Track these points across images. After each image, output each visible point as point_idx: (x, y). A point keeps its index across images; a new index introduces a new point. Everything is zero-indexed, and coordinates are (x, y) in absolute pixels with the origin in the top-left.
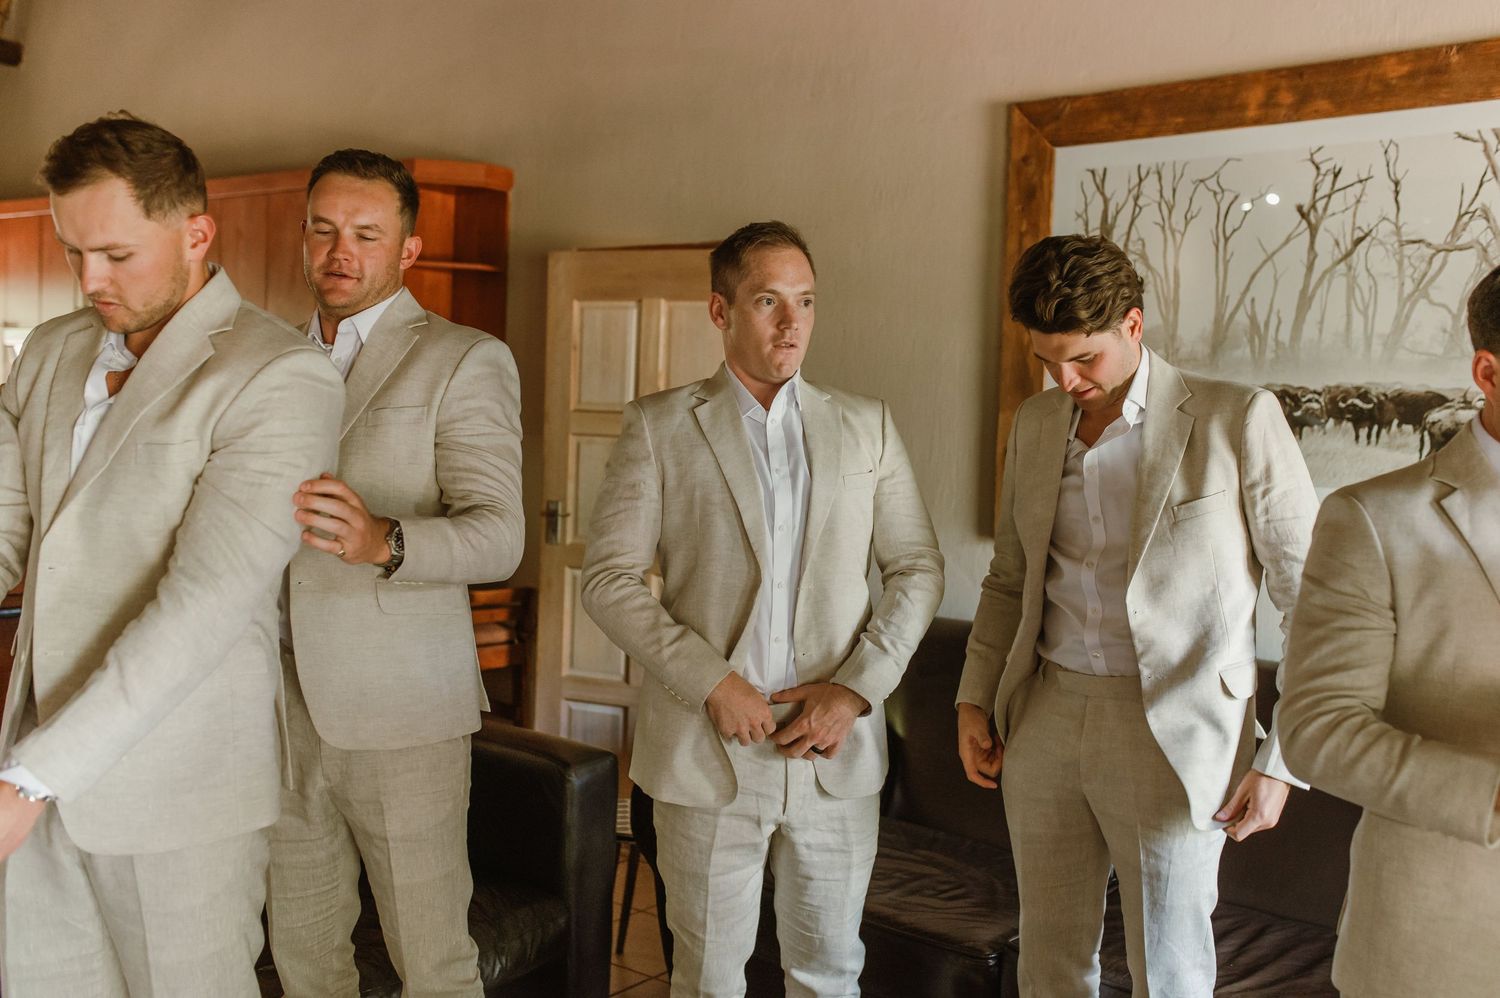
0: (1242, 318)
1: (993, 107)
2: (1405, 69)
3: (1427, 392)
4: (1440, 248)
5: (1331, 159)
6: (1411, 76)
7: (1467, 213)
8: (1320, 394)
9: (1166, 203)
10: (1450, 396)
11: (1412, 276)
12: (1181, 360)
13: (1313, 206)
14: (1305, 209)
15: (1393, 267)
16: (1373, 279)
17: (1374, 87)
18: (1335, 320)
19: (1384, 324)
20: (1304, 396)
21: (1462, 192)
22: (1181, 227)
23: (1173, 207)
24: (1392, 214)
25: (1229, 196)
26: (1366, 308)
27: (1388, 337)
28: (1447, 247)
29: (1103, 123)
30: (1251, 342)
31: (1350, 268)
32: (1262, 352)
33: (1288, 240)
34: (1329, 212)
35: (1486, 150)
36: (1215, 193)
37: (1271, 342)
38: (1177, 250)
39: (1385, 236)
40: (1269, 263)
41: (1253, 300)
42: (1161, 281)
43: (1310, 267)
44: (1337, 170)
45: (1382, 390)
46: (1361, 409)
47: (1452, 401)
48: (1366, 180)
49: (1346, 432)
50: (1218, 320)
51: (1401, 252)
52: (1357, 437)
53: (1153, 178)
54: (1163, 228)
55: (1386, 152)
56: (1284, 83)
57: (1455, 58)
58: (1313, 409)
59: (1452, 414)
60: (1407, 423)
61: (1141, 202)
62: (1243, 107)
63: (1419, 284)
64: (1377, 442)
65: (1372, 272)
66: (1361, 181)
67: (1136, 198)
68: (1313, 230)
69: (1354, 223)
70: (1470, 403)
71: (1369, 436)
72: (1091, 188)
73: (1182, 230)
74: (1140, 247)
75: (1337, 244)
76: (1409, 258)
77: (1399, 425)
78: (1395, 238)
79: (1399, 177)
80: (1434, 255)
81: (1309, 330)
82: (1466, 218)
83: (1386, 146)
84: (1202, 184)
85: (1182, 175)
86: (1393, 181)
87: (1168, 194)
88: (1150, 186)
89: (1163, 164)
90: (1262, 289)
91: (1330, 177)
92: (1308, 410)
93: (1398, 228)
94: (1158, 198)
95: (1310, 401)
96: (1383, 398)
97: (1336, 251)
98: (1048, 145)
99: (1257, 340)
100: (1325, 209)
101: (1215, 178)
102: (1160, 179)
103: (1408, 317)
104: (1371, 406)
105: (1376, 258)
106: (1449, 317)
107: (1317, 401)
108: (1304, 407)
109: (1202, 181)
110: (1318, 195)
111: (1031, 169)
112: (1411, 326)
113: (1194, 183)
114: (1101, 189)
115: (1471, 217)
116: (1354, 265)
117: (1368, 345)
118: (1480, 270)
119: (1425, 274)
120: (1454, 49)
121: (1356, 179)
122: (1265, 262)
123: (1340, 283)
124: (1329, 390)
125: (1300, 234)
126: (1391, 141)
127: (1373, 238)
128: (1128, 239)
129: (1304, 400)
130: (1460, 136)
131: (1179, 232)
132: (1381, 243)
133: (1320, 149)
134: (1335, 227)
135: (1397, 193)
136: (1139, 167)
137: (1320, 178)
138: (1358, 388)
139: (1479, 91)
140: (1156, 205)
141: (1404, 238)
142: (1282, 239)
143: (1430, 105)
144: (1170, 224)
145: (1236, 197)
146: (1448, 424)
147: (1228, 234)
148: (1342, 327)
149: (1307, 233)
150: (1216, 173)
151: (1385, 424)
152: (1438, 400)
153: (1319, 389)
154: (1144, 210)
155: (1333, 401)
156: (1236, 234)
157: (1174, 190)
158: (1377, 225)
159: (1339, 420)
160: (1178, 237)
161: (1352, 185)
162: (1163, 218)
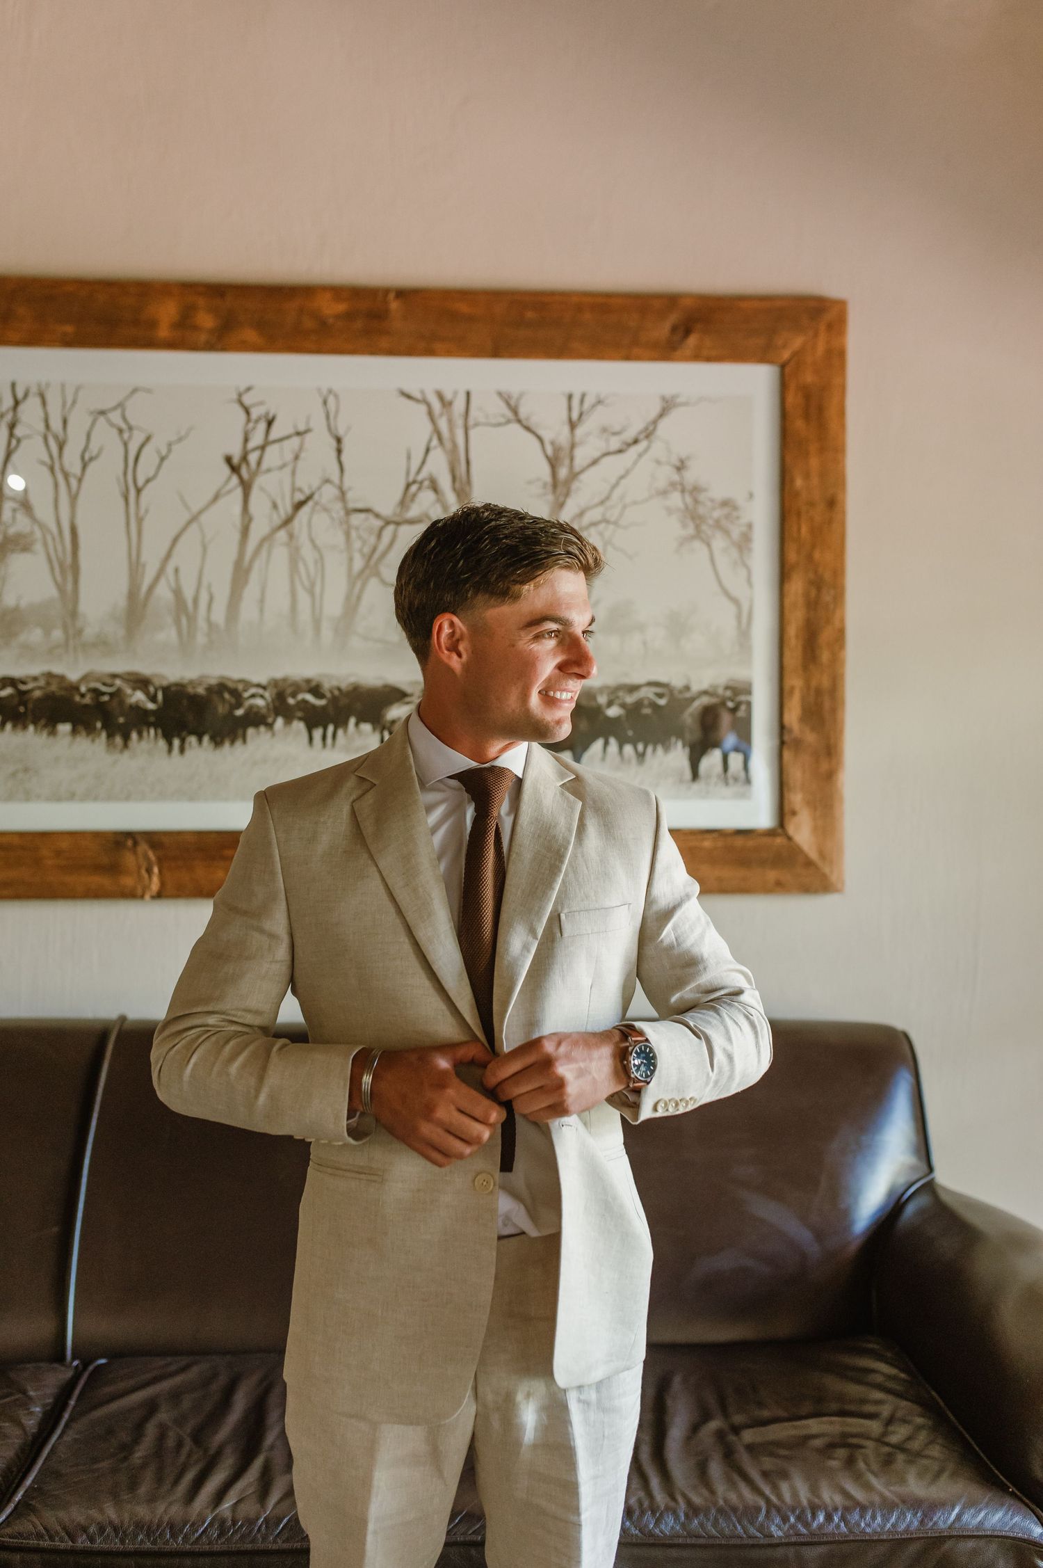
0: (163, 592)
2: (341, 307)
3: (386, 686)
4: (389, 520)
5: (261, 403)
6: (349, 316)
7: (414, 482)
8: (264, 688)
9: (54, 436)
10: (408, 690)
11: (361, 551)
12: (84, 644)
13: (244, 458)
14: (236, 461)
15: (340, 538)
16: (319, 551)
17: (308, 323)
18: (278, 599)
19: (333, 603)
20: (245, 690)
21: (409, 457)
22: (76, 469)
23: (64, 443)
24: (335, 477)
25: (138, 438)
26: (313, 585)
27: (338, 620)
28: (397, 519)
30: (177, 622)
31: (291, 536)
32: (191, 635)
33: (216, 498)
34: (264, 466)
35: (430, 413)
36: (121, 431)
37: (201, 623)
38: (74, 499)
39: (328, 502)
40: (194, 526)
41: (177, 571)
42: (53, 539)
43: (245, 531)
44: (270, 417)
45: (335, 683)
46: (314, 707)
47: (411, 695)
48: (304, 433)
49: (297, 734)
50: (132, 595)
51: (347, 522)
52: (311, 740)
53: (34, 401)
54: (52, 469)
55: (325, 402)
56: (201, 302)
57: (394, 305)
58: (258, 707)
60: (365, 721)
61: (19, 431)
62: (153, 324)
63: (370, 560)
64: (333, 744)
65: (318, 542)
66: (298, 434)
67: (12, 426)
68: (246, 487)
69: (293, 483)
71: (324, 738)
73: (79, 476)
74: (21, 493)
75: (275, 506)
76: (357, 529)
77: (357, 724)
78: (338, 506)
79: (341, 432)
80: (381, 529)
81: (248, 609)
82: (414, 488)
83: (325, 392)
84: (102, 419)
85: (74, 402)
86: (334, 437)
87: (56, 424)
88: (31, 413)
89: (48, 385)
90: (187, 556)
91: (262, 426)
92: (251, 707)
93: (343, 493)
94: (41, 427)
95: (253, 696)
96: (336, 693)
97: (275, 516)
99: (184, 621)
100: (259, 463)
101: (119, 412)
102: (44, 403)
103: (359, 598)
104: (322, 702)
105: (320, 527)
107: (262, 696)
108: (247, 704)
109: (102, 413)
110: (251, 445)
112: (361, 609)
113: (92, 413)
115: (420, 487)
116: (296, 532)
117: (317, 630)
119: (374, 550)
120: (392, 296)
121: (291, 431)
122: (189, 523)
123: (280, 554)
124: (275, 683)
125: (230, 492)
126: (330, 391)
127: (317, 503)
129: (246, 695)
130: (403, 394)
131: (75, 476)
132: (326, 510)
133: (249, 389)
134: (271, 486)
135: (339, 451)
136: (13, 385)
137: (251, 425)
138: (308, 681)
139: (423, 345)
140: (40, 440)
141: (351, 505)
142: (209, 496)
143: (372, 354)
144: (61, 466)
145: (148, 439)
147: (140, 482)
148: (286, 608)
149: (239, 492)
150: (120, 404)
151: (341, 722)
152: (395, 695)
153: (264, 683)
154: (24, 444)
155: (280, 697)
156: (150, 485)
157: (65, 422)
158: (319, 488)
159: (289, 719)
160: (74, 483)
161: (288, 437)
162: (51, 457)
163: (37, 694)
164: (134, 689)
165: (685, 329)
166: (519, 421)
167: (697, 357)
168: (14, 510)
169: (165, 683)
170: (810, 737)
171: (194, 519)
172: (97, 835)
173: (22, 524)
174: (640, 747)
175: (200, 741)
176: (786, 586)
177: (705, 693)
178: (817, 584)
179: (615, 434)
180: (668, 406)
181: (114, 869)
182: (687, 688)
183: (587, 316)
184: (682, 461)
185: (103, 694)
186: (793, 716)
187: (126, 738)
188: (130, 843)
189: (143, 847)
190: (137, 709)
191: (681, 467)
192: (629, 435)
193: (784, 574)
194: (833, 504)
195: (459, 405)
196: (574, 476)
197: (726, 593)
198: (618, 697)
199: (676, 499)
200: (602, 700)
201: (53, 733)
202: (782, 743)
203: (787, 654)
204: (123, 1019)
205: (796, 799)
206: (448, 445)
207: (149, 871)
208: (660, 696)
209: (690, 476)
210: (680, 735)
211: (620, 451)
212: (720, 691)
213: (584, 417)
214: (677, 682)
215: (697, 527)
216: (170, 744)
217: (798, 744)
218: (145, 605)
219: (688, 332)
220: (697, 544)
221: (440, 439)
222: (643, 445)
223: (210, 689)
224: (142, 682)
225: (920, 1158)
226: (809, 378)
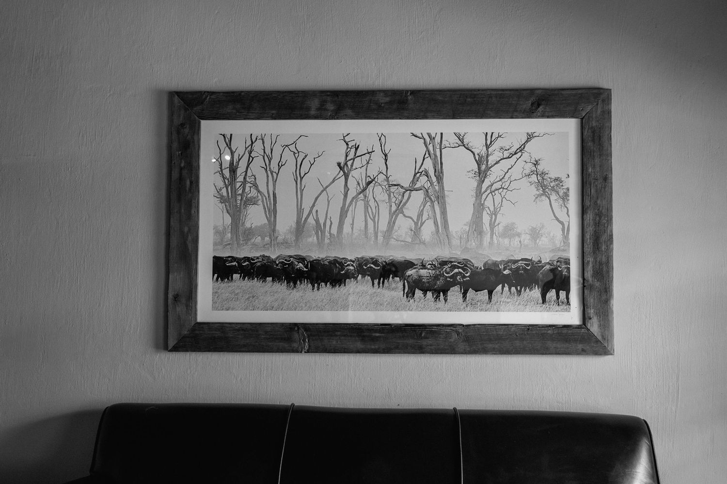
0: (311, 220)
1: (159, 93)
2: (388, 99)
3: (405, 260)
4: (407, 189)
5: (353, 140)
6: (391, 103)
7: (418, 172)
8: (353, 262)
9: (267, 156)
10: (415, 262)
11: (395, 202)
12: (278, 243)
13: (346, 164)
14: (342, 165)
15: (386, 197)
16: (377, 203)
17: (374, 106)
20: (346, 263)
21: (416, 162)
22: (276, 169)
23: (271, 159)
24: (384, 171)
25: (302, 156)
26: (374, 217)
27: (386, 233)
28: (410, 188)
29: (229, 109)
30: (317, 233)
31: (365, 196)
32: (323, 239)
33: (334, 181)
34: (354, 167)
35: (425, 143)
36: (294, 153)
37: (327, 234)
38: (275, 182)
39: (381, 182)
40: (325, 193)
41: (317, 211)
42: (266, 199)
43: (346, 195)
44: (357, 146)
45: (384, 259)
46: (374, 270)
47: (417, 264)
48: (371, 152)
49: (368, 281)
50: (298, 222)
51: (390, 189)
52: (373, 284)
53: (259, 142)
54: (266, 170)
55: (380, 139)
56: (329, 99)
57: (410, 98)
58: (351, 270)
59: (417, 271)
60: (397, 276)
61: (253, 155)
62: (308, 109)
63: (398, 207)
64: (383, 286)
65: (376, 199)
66: (369, 153)
67: (250, 153)
68: (346, 176)
69: (366, 174)
70: (425, 266)
71: (379, 283)
72: (223, 145)
73: (277, 172)
74: (253, 180)
75: (359, 184)
76: (393, 193)
77: (393, 278)
78: (386, 183)
79: (387, 152)
80: (404, 193)
81: (347, 229)
82: (418, 175)
83: (380, 135)
84: (287, 148)
85: (276, 142)
86: (384, 154)
87: (268, 151)
88: (258, 147)
89: (265, 135)
91: (353, 150)
92: (348, 270)
93: (388, 178)
94: (262, 152)
95: (349, 265)
96: (384, 264)
97: (358, 187)
98: (197, 118)
99: (320, 233)
100: (352, 166)
101: (294, 145)
102: (263, 143)
103: (394, 223)
104: (379, 268)
105: (378, 192)
106: (413, 223)
107: (352, 265)
108: (346, 269)
109: (286, 146)
110: (348, 158)
111: (186, 131)
112: (396, 228)
113: (283, 146)
114: (229, 145)
115: (421, 175)
116: (367, 194)
117: (376, 237)
118: (425, 201)
119: (401, 202)
120: (409, 93)
121: (366, 152)
122: (322, 191)
123: (361, 204)
124: (358, 259)
125: (339, 178)
126: (382, 134)
127: (376, 182)
128: (246, 175)
129: (345, 265)
130: (413, 135)
131: (275, 172)
132: (380, 185)
133: (348, 135)
134: (357, 175)
135: (386, 160)
136: (251, 135)
137: (349, 149)
138: (372, 259)
139: (422, 114)
140: (262, 158)
141: (390, 183)
142: (331, 180)
143: (400, 119)
144: (270, 168)
145: (306, 156)
146: (415, 277)
147: (302, 175)
148: (363, 228)
149: (343, 177)
150: (294, 142)
151: (386, 277)
152: (410, 265)
153: (354, 260)
154: (255, 159)
155: (360, 265)
156: (306, 176)
157: (272, 150)
158: (377, 176)
159: (364, 276)
160: (275, 175)
161: (364, 154)
162: (266, 165)
163: (259, 264)
164: (299, 262)
165: (537, 104)
166: (464, 146)
167: (543, 116)
168: (250, 187)
169: (311, 260)
170: (597, 284)
171: (325, 189)
172: (282, 324)
173: (254, 193)
174: (519, 288)
175: (326, 285)
176: (585, 216)
177: (548, 263)
178: (599, 215)
179: (506, 150)
180: (530, 137)
181: (289, 340)
182: (540, 261)
183: (494, 99)
184: (536, 161)
185: (286, 264)
186: (589, 274)
187: (295, 284)
188: (296, 329)
189: (302, 330)
190: (299, 270)
191: (536, 164)
192: (513, 150)
193: (583, 211)
194: (606, 179)
195: (438, 139)
196: (488, 168)
197: (557, 219)
198: (509, 266)
199: (534, 178)
200: (502, 267)
201: (265, 281)
202: (584, 286)
203: (586, 246)
204: (293, 405)
205: (591, 312)
206: (433, 156)
207: (304, 341)
208: (527, 265)
209: (540, 168)
210: (537, 283)
211: (509, 158)
212: (555, 263)
213: (493, 143)
214: (535, 259)
215: (544, 190)
216: (313, 286)
217: (591, 287)
218: (303, 227)
219: (539, 105)
220: (544, 197)
221: (429, 154)
222: (520, 154)
223: (330, 262)
224: (302, 259)
225: (654, 481)
226: (594, 124)
